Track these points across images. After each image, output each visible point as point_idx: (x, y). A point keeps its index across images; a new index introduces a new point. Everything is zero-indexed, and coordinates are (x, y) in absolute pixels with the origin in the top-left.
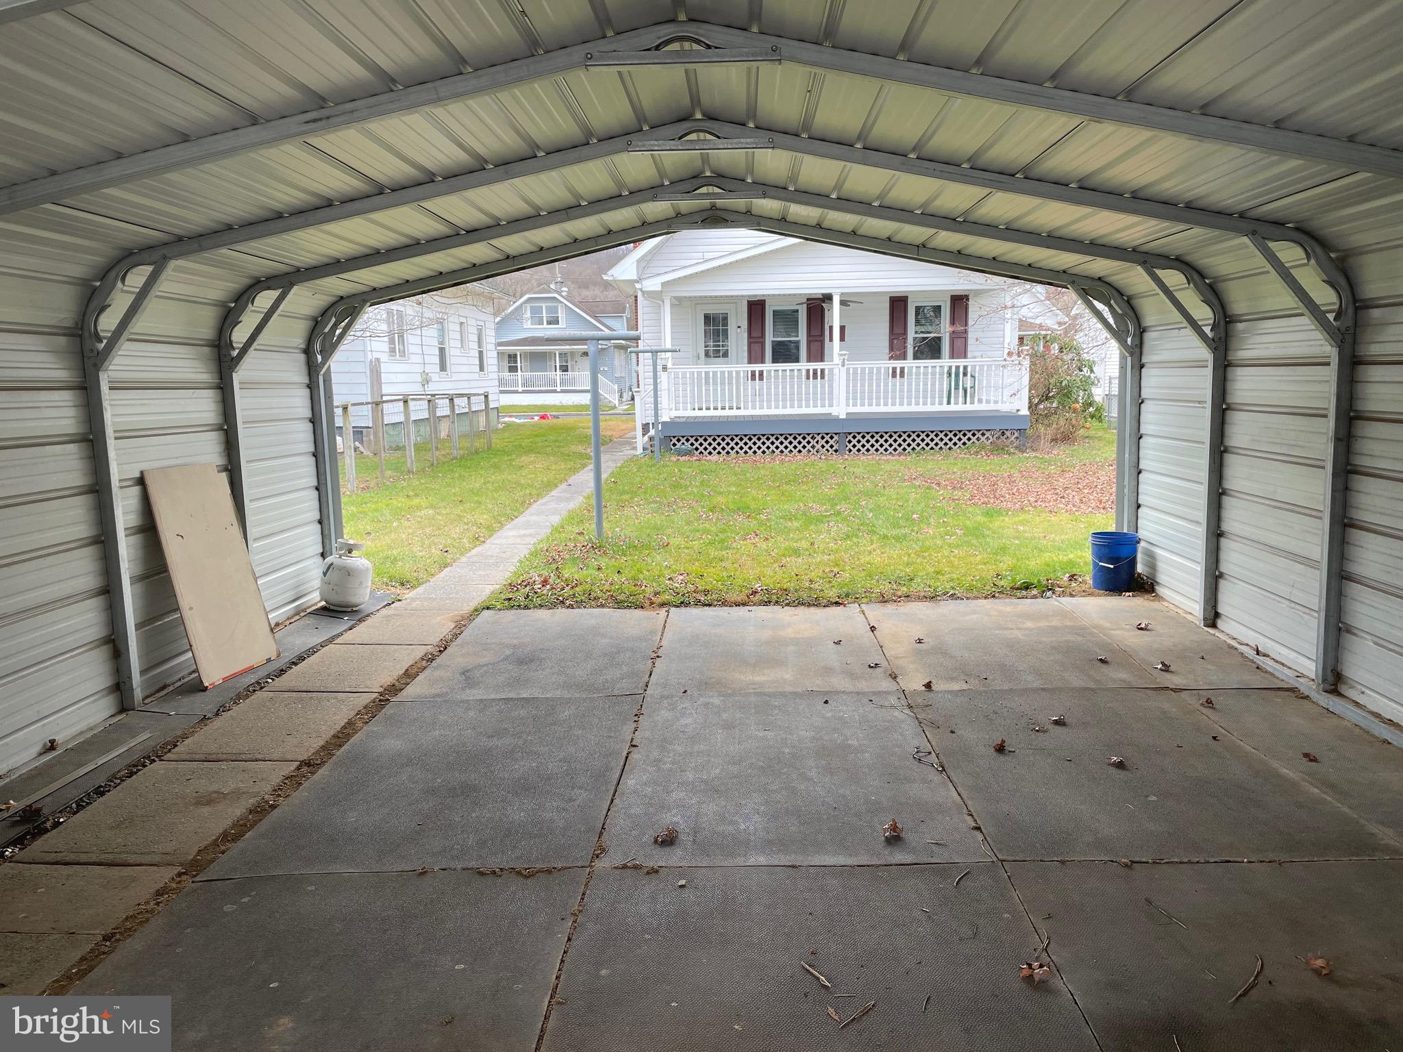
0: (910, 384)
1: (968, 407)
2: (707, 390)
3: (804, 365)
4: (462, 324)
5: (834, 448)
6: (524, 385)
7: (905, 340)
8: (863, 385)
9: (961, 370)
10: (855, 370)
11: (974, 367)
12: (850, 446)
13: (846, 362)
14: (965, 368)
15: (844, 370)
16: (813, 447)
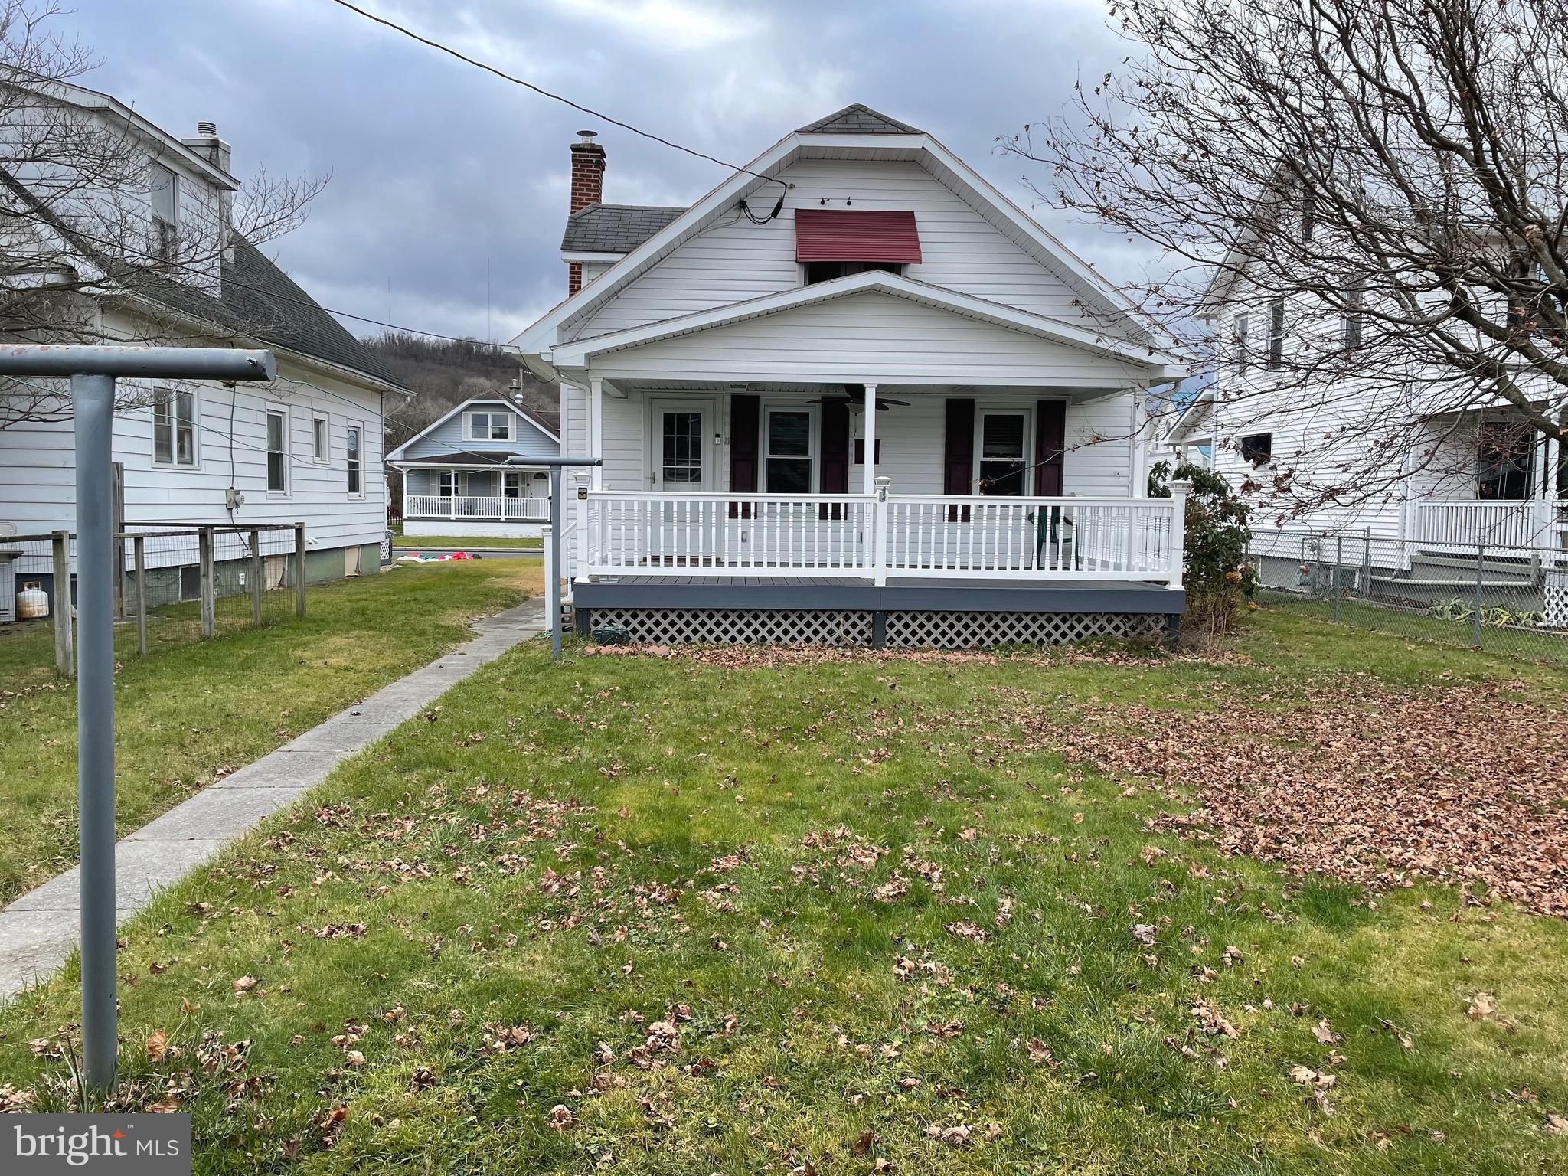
0: (978, 533)
1: (1072, 575)
2: (668, 531)
3: (816, 498)
4: (318, 423)
5: (865, 636)
6: (458, 511)
7: (971, 465)
8: (914, 532)
9: (1049, 513)
10: (902, 507)
11: (1069, 509)
12: (891, 633)
13: (888, 495)
14: (1056, 510)
15: (883, 508)
16: (831, 632)
